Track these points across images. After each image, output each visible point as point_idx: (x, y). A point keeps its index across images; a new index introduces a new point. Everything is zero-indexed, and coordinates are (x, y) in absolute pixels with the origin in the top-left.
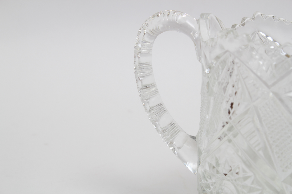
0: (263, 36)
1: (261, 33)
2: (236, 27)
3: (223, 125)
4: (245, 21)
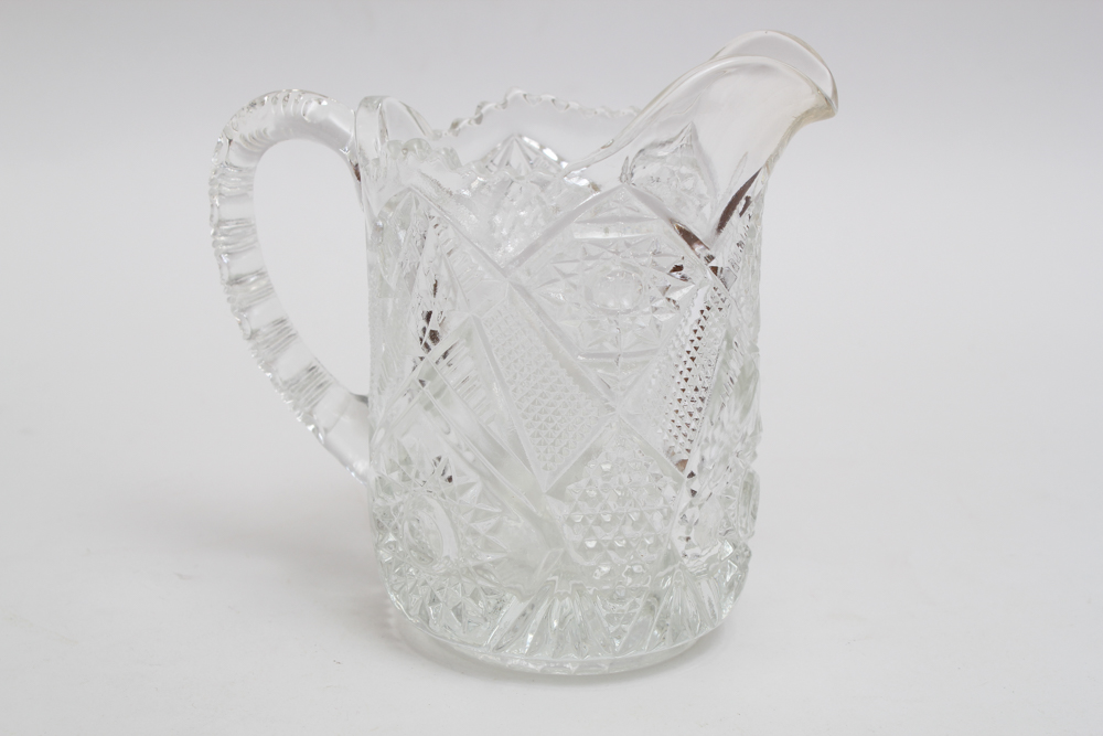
0: (530, 148)
1: (526, 139)
2: (460, 126)
3: (413, 365)
4: (483, 111)
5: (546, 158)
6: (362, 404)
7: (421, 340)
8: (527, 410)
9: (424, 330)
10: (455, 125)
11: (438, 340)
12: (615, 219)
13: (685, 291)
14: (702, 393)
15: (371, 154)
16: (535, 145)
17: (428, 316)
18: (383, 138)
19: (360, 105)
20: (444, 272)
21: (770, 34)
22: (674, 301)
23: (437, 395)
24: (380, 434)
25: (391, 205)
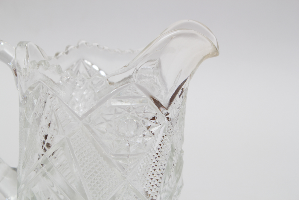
0: (88, 65)
1: (86, 61)
2: (59, 55)
3: (39, 157)
4: (69, 49)
5: (94, 69)
6: (14, 171)
7: (43, 147)
8: (89, 178)
9: (44, 142)
10: (57, 54)
11: (50, 147)
12: (129, 97)
13: (156, 128)
14: (162, 171)
15: (23, 66)
16: (89, 63)
17: (46, 137)
18: (27, 59)
19: (18, 45)
20: (53, 118)
21: (190, 21)
22: (151, 132)
23: (48, 170)
24: (22, 186)
25: (31, 88)
